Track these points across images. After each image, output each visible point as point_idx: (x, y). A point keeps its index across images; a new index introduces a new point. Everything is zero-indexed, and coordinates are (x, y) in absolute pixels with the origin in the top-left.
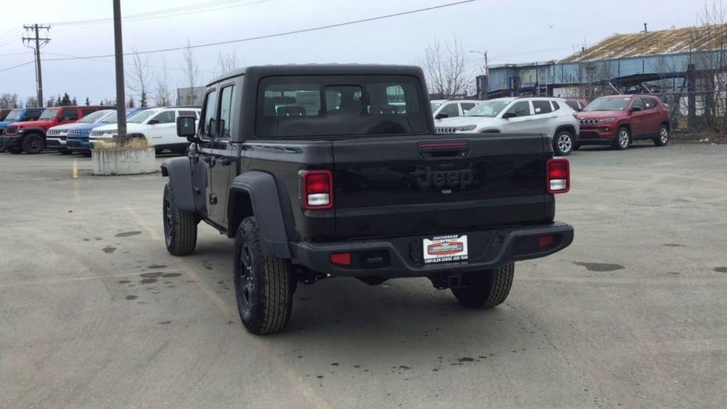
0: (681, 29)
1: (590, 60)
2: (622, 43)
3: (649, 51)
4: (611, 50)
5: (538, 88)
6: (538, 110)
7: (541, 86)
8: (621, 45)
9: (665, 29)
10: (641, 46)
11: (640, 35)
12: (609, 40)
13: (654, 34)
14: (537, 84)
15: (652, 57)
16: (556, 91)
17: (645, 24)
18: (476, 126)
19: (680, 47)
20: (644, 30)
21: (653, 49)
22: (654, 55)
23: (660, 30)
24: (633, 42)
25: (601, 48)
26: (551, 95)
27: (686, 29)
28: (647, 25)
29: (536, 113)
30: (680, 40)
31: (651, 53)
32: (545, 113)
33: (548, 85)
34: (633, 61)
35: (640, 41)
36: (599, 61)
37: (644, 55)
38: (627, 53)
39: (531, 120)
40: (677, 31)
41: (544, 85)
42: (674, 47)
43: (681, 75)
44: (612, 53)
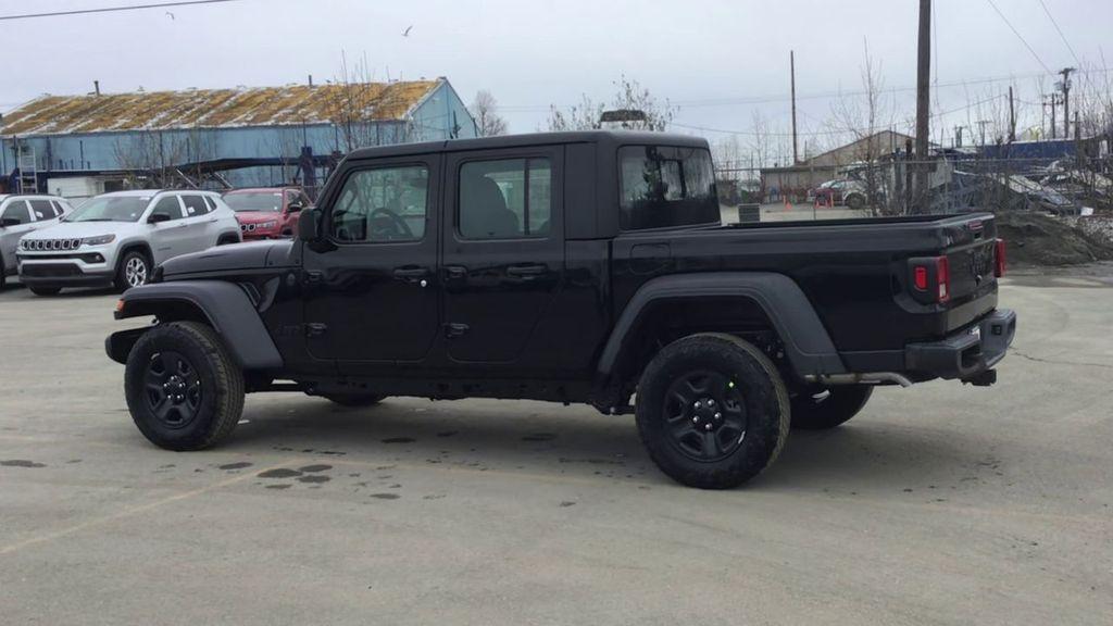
0: (154, 94)
1: (19, 135)
2: (63, 109)
3: (117, 125)
4: (48, 120)
5: (21, 178)
6: (192, 210)
7: (24, 174)
8: (63, 113)
9: (128, 92)
10: (98, 117)
11: (88, 99)
12: (37, 104)
13: (112, 98)
14: (17, 172)
15: (124, 133)
16: (52, 184)
17: (96, 83)
18: (114, 236)
19: (165, 121)
20: (94, 90)
21: (121, 122)
22: (126, 131)
23: (122, 92)
24: (82, 108)
25: (29, 116)
26: (44, 190)
27: (163, 94)
28: (99, 84)
29: (191, 215)
30: (161, 110)
31: (120, 127)
32: (200, 214)
33: (38, 174)
34: (94, 139)
35: (94, 107)
36: (35, 137)
37: (110, 129)
38: (79, 126)
39: (186, 226)
40: (149, 97)
41: (32, 174)
42: (155, 120)
43: (292, 162)
44: (53, 124)
